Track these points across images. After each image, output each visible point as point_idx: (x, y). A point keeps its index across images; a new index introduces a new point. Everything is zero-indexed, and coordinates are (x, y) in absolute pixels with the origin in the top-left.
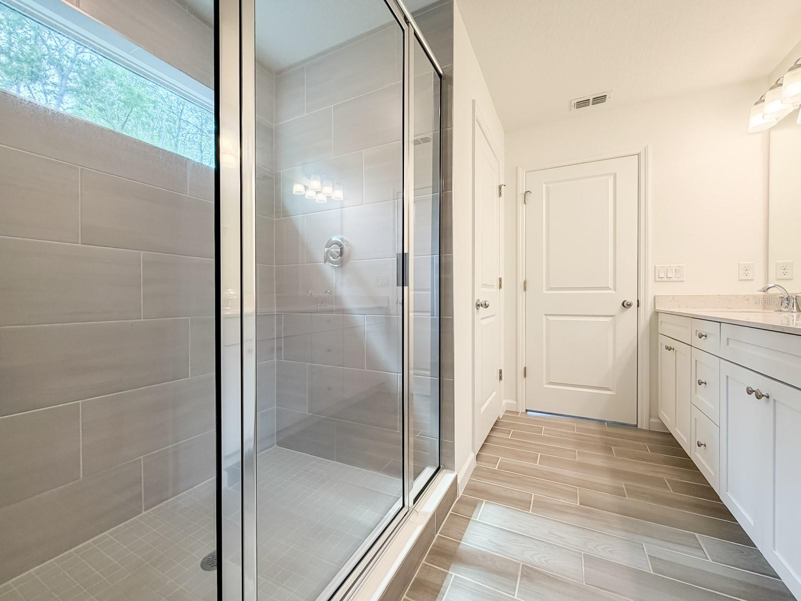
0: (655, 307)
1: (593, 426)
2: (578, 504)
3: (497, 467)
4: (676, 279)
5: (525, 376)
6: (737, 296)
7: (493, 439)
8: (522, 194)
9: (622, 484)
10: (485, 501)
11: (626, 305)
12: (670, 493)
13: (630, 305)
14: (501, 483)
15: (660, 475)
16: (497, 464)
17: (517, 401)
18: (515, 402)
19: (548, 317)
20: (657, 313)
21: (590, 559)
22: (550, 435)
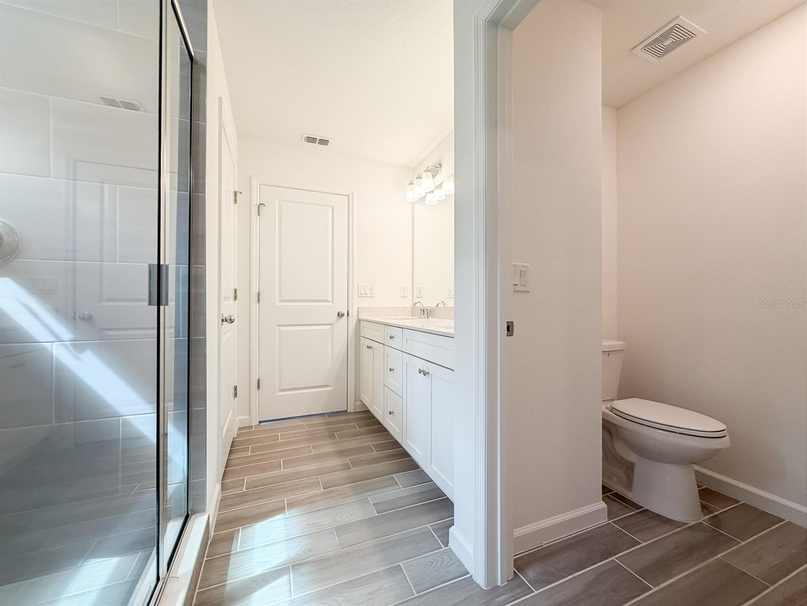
0: (358, 317)
1: (318, 420)
2: (322, 490)
3: (244, 489)
4: (370, 296)
5: (259, 388)
6: (400, 308)
7: (233, 462)
8: (256, 205)
9: (347, 460)
10: (241, 528)
11: (340, 315)
12: (375, 454)
13: (343, 315)
14: (255, 502)
15: (367, 444)
16: (243, 486)
17: (250, 415)
18: (248, 417)
19: (280, 327)
20: (359, 321)
21: (340, 530)
22: (285, 439)
